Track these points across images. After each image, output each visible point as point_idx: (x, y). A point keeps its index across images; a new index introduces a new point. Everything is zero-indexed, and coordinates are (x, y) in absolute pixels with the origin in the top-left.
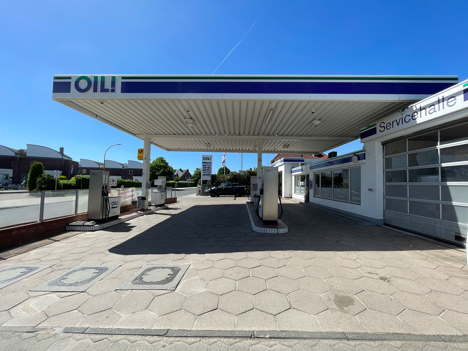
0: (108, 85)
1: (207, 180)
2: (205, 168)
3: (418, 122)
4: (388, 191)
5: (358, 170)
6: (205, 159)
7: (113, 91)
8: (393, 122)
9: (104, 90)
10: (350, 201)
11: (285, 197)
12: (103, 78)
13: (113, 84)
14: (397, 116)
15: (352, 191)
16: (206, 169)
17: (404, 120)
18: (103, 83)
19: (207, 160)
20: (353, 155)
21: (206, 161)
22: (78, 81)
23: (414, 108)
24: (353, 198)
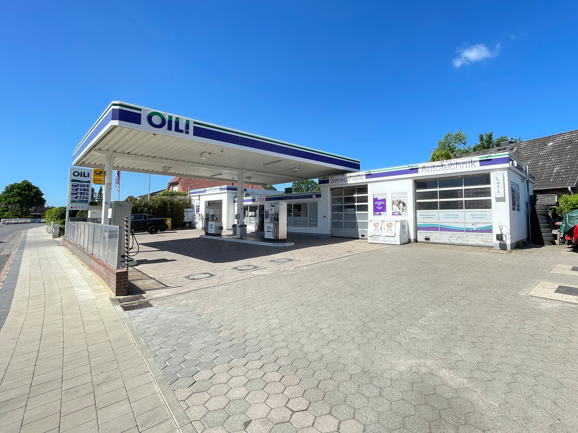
0: (182, 127)
1: (78, 211)
2: (77, 190)
3: (348, 183)
4: (334, 217)
5: (316, 204)
6: (76, 174)
7: (187, 133)
8: (338, 179)
9: (177, 130)
10: (308, 226)
11: (227, 230)
12: (177, 119)
13: (187, 126)
14: (340, 177)
15: (310, 218)
16: (79, 191)
17: (343, 180)
18: (177, 124)
19: (82, 176)
20: (313, 194)
21: (79, 178)
22: (151, 116)
23: (347, 176)
24: (311, 223)
